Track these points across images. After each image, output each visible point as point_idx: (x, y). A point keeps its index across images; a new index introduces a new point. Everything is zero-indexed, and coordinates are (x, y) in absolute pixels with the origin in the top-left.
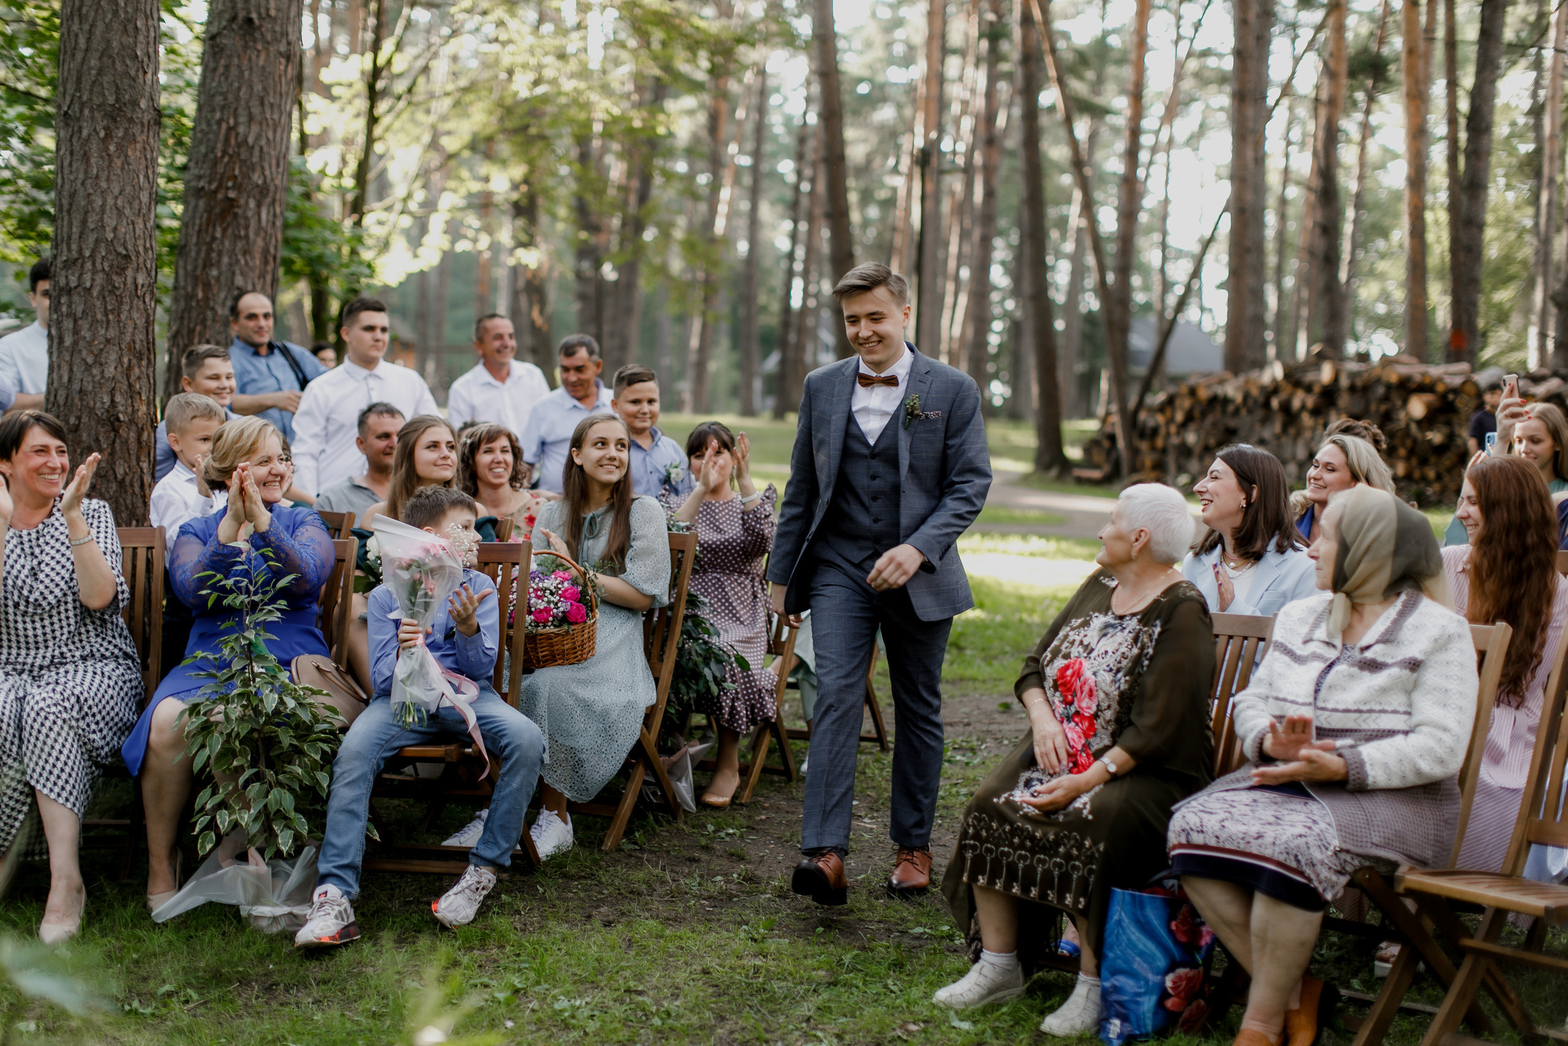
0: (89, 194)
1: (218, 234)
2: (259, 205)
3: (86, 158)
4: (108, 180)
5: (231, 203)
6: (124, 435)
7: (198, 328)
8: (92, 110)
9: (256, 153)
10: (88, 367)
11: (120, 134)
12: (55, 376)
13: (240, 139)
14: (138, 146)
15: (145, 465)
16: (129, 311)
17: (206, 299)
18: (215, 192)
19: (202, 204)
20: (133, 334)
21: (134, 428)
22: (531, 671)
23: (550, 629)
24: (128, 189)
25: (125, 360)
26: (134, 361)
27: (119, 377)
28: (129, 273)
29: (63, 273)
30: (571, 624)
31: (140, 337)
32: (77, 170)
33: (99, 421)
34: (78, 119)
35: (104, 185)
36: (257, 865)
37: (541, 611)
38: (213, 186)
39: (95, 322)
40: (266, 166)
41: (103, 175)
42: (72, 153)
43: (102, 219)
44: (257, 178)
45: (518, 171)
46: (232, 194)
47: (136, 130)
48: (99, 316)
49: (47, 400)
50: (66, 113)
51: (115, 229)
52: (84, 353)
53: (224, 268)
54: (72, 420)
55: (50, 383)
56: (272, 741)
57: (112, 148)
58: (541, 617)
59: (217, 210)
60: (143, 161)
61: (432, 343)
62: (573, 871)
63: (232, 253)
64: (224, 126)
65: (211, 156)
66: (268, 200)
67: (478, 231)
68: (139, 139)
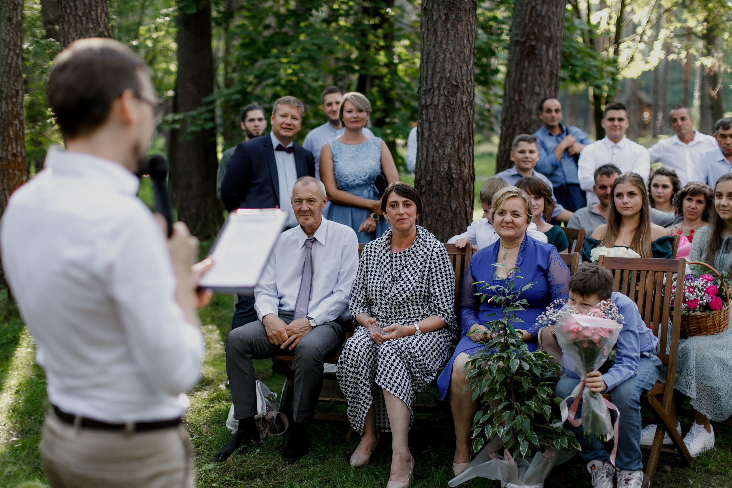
0: (437, 52)
1: (526, 65)
2: (548, 48)
3: (435, 32)
4: (447, 44)
5: (533, 47)
6: (456, 186)
7: (516, 116)
8: (438, 5)
9: (547, 20)
10: (436, 149)
11: (453, 18)
12: (420, 153)
13: (538, 13)
14: (464, 23)
15: (467, 202)
16: (459, 117)
17: (520, 100)
18: (525, 42)
19: (518, 49)
20: (461, 129)
21: (461, 182)
22: (686, 338)
23: (698, 313)
24: (458, 48)
25: (456, 144)
26: (461, 144)
27: (453, 153)
28: (459, 95)
29: (424, 97)
30: (711, 310)
31: (464, 131)
32: (431, 39)
33: (442, 178)
34: (431, 11)
35: (444, 46)
36: (509, 460)
37: (692, 301)
38: (524, 39)
39: (439, 124)
40: (552, 26)
41: (444, 41)
42: (428, 30)
43: (443, 66)
44: (547, 33)
45: (701, 16)
46: (533, 43)
47: (462, 14)
48: (442, 120)
49: (416, 167)
50: (425, 7)
51: (451, 71)
52: (434, 141)
53: (529, 82)
54: (428, 178)
55: (418, 158)
56: (518, 385)
57: (449, 25)
58: (692, 305)
59: (526, 52)
60: (466, 31)
61: (661, 103)
62: (714, 468)
63: (533, 75)
64: (530, 6)
65: (523, 23)
66: (553, 45)
67: (680, 49)
68: (464, 19)
